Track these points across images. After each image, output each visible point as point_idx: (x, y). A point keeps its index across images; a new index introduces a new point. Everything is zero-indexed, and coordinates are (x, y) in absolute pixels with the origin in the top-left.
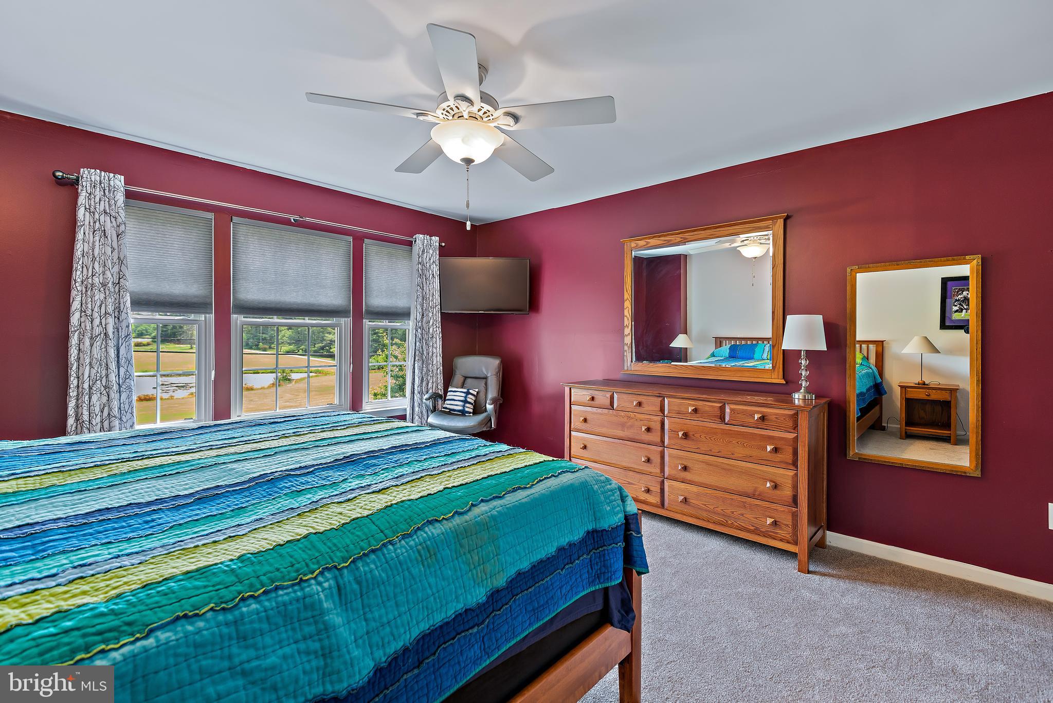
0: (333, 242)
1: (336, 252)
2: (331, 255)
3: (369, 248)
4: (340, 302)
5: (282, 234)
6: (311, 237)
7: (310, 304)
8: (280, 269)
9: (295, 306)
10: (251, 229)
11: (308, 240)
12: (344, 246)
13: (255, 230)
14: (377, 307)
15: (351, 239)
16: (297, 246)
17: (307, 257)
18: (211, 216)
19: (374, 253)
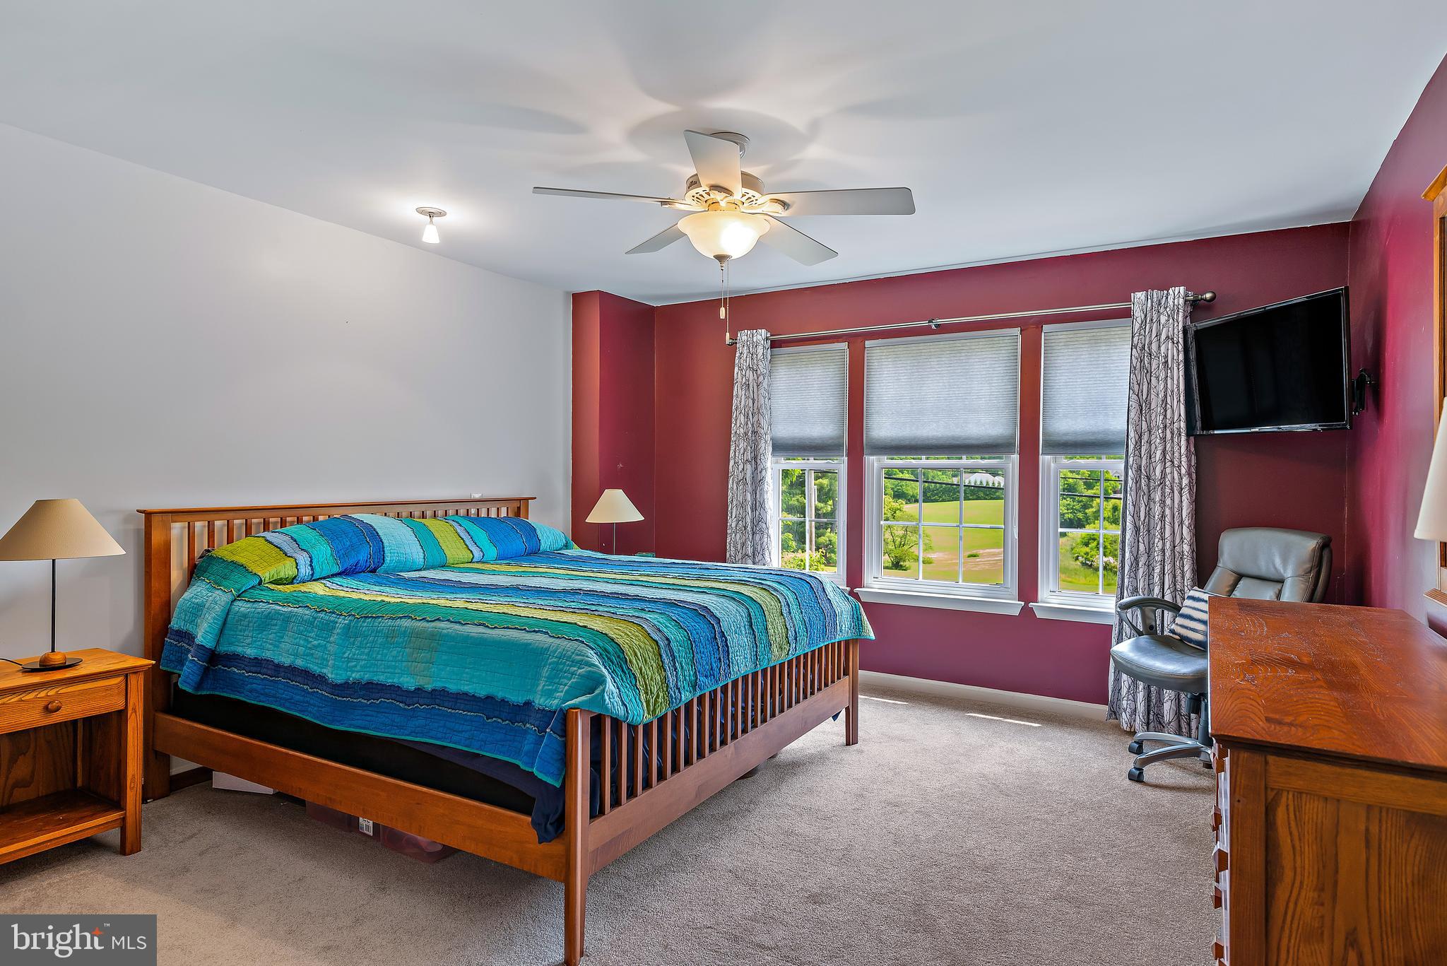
0: (991, 343)
1: (994, 356)
2: (988, 363)
3: (1053, 337)
4: (1001, 431)
5: (921, 348)
6: (958, 343)
7: (953, 438)
8: (917, 394)
9: (934, 442)
10: (885, 351)
11: (952, 349)
12: (1009, 344)
13: (890, 350)
14: (1066, 434)
15: (1017, 331)
16: (938, 359)
17: (951, 371)
18: (844, 345)
19: (1063, 344)
